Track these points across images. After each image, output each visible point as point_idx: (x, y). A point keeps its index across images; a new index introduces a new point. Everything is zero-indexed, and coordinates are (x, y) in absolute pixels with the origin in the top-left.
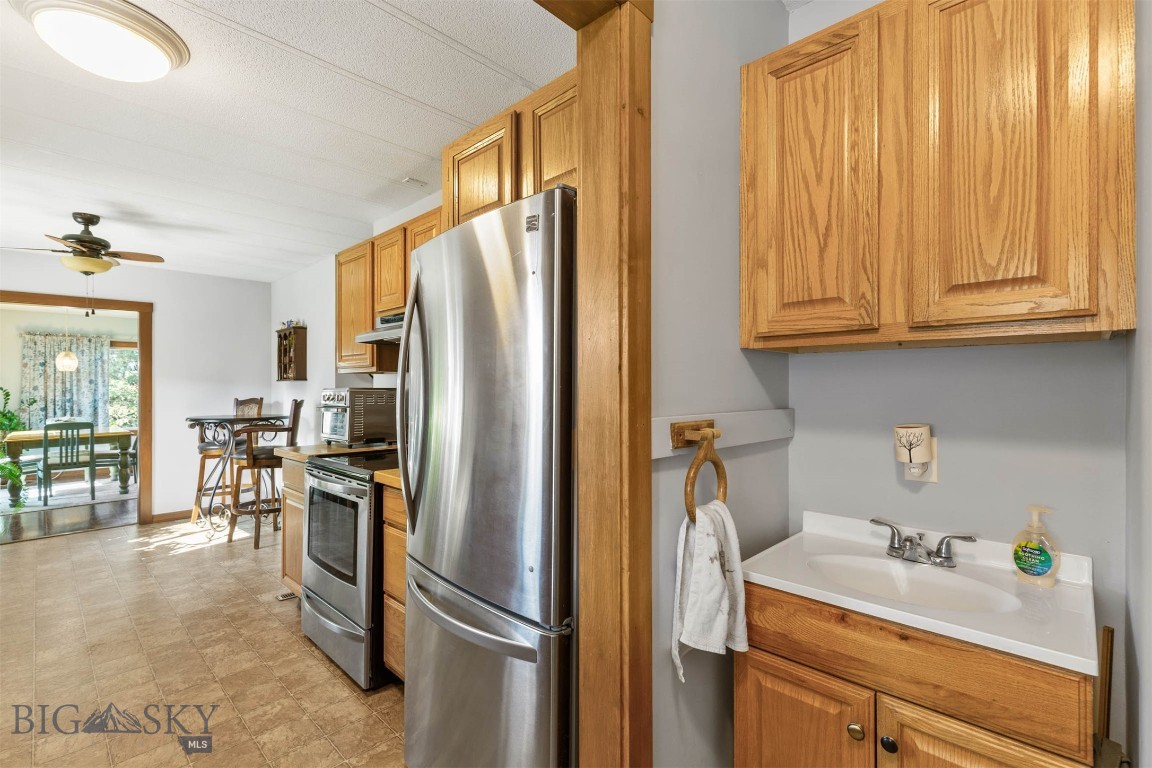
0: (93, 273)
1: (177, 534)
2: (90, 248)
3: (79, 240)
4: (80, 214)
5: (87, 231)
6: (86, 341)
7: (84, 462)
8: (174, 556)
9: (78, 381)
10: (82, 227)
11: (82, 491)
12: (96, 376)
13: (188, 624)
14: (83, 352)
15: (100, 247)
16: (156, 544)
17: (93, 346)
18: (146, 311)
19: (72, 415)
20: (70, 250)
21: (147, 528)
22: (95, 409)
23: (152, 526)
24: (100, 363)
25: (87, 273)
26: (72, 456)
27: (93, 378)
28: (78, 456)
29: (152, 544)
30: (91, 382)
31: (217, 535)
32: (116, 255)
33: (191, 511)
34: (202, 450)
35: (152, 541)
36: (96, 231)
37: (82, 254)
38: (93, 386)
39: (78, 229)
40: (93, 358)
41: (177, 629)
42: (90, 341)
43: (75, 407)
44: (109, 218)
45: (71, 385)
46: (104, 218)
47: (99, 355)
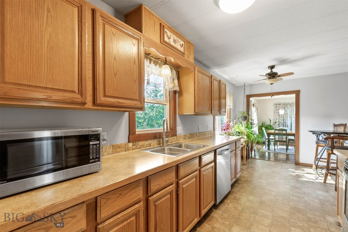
0: (273, 84)
1: (305, 172)
2: (272, 76)
3: (269, 74)
4: (269, 66)
5: (272, 71)
6: (289, 105)
7: (284, 141)
8: (300, 180)
9: (287, 117)
10: (270, 70)
11: (283, 149)
12: (292, 115)
13: (291, 211)
14: (288, 108)
15: (274, 75)
16: (297, 173)
17: (291, 106)
18: (297, 93)
19: (285, 127)
20: (267, 78)
21: (297, 166)
22: (291, 125)
23: (299, 166)
24: (293, 111)
25: (271, 84)
26: (281, 138)
27: (291, 116)
28: (283, 139)
29: (296, 173)
30: (290, 117)
31: (320, 178)
32: (279, 76)
33: (313, 165)
34: (317, 143)
35: (296, 172)
36: (274, 70)
37: (270, 78)
38: (291, 118)
39: (269, 71)
40: (291, 110)
41: (287, 211)
42: (290, 105)
43: (286, 124)
44: (278, 65)
45: (285, 118)
46: (276, 65)
47: (292, 109)
